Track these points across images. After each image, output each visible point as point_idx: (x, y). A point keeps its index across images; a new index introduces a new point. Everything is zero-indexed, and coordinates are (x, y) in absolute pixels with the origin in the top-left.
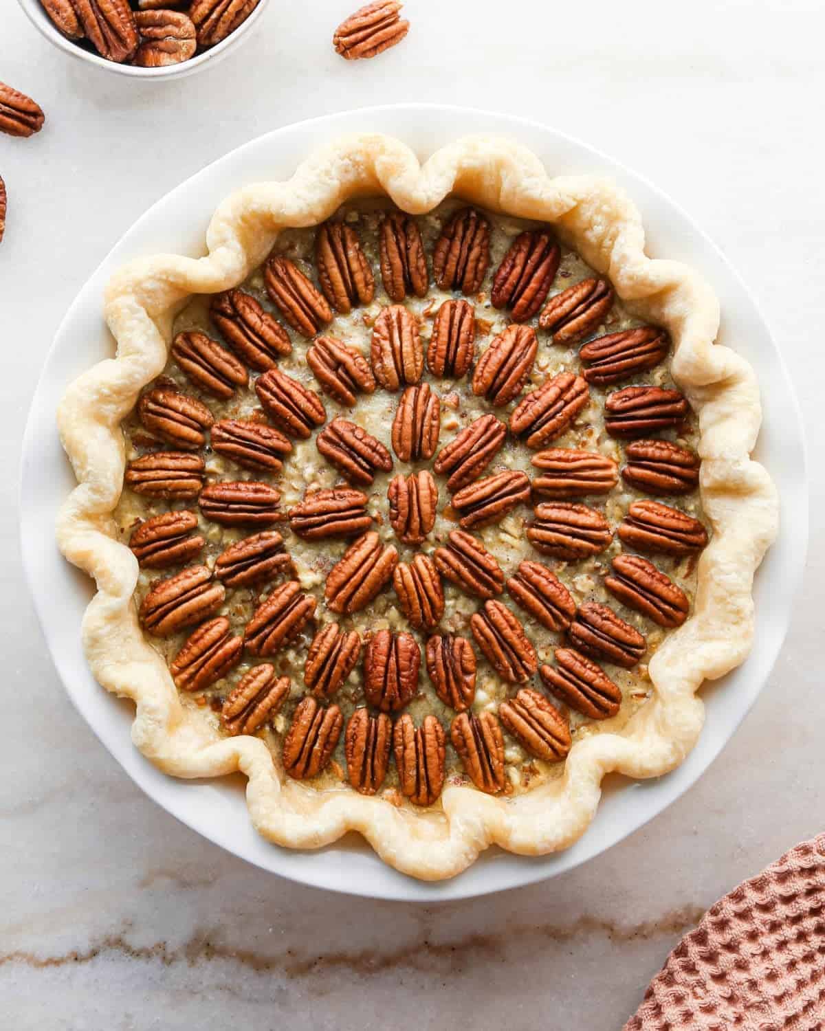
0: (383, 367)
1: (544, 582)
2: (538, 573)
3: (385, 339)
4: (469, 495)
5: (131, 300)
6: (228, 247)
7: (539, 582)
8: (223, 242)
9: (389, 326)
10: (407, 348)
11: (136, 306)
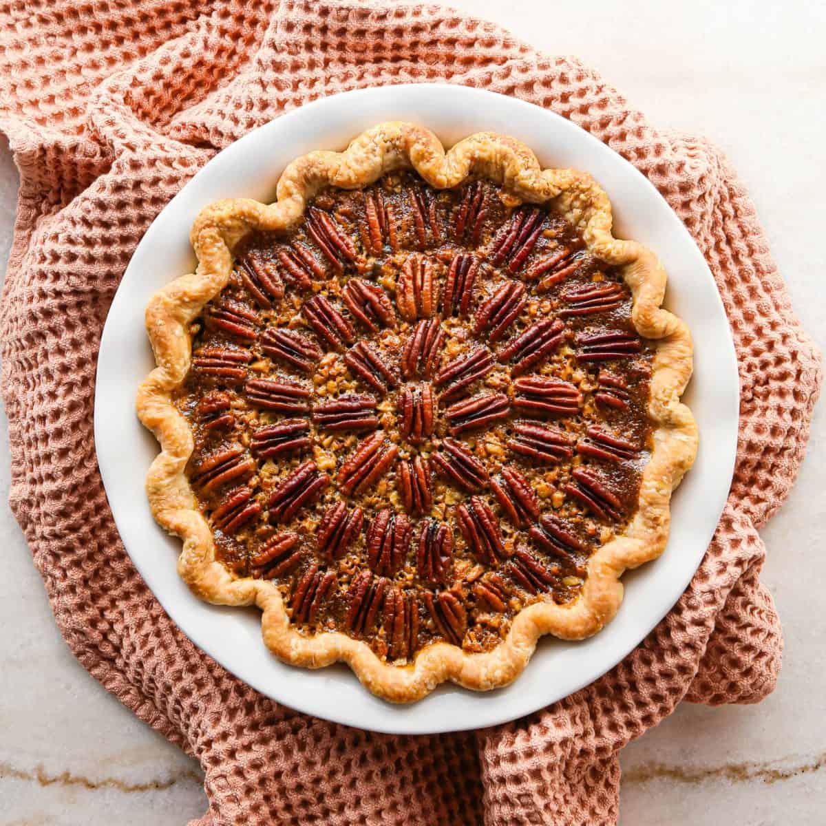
0: (405, 302)
1: (519, 485)
2: (516, 477)
3: (409, 278)
4: (460, 408)
5: (214, 232)
6: (293, 200)
7: (515, 485)
8: (290, 195)
9: (413, 268)
10: (427, 287)
11: (217, 237)
